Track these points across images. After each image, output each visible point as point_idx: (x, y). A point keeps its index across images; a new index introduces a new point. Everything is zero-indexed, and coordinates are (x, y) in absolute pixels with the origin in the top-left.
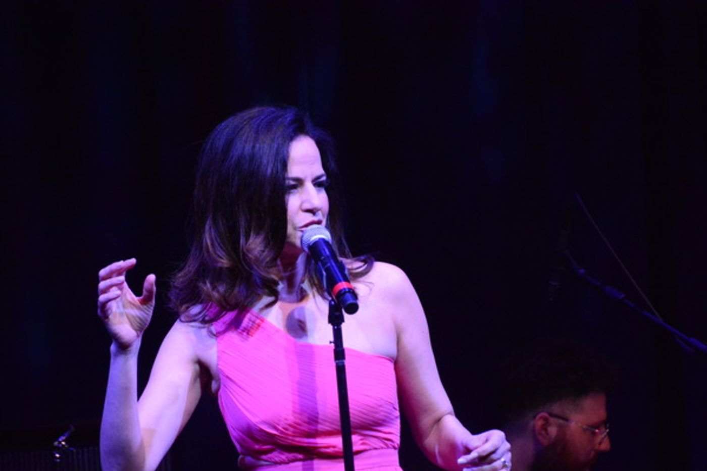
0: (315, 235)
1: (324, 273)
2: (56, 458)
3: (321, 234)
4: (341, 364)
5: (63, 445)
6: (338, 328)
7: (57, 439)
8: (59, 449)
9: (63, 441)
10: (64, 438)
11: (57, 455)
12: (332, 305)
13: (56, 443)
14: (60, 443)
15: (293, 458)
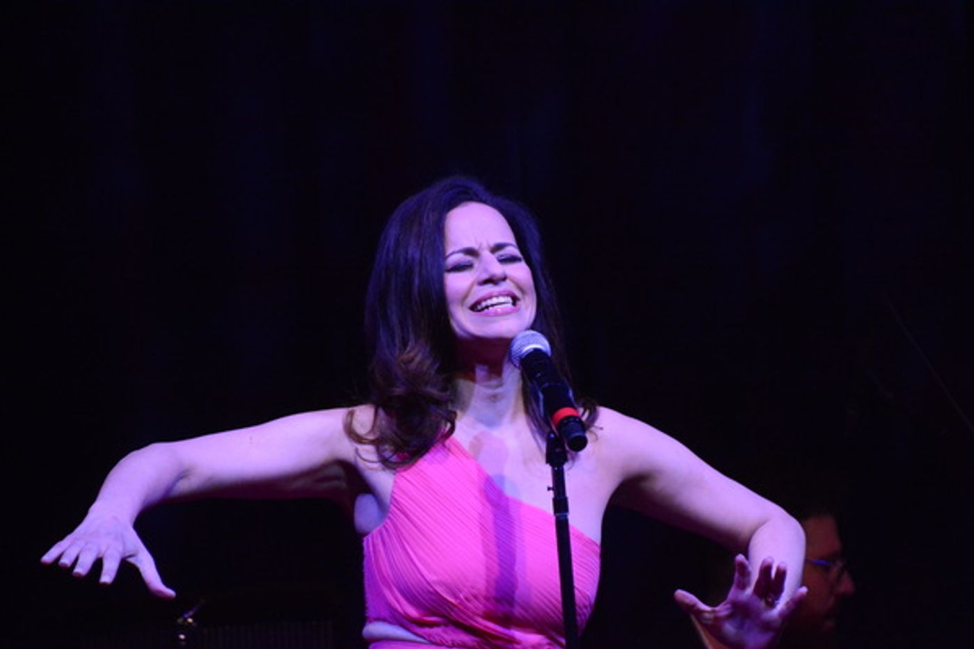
0: (529, 344)
1: (541, 396)
2: (181, 640)
3: (537, 343)
4: (562, 518)
5: (190, 624)
6: (558, 469)
7: (181, 615)
8: (186, 628)
9: (191, 617)
10: (191, 613)
11: (182, 637)
12: (552, 438)
13: (180, 621)
14: (185, 620)
15: (459, 642)
